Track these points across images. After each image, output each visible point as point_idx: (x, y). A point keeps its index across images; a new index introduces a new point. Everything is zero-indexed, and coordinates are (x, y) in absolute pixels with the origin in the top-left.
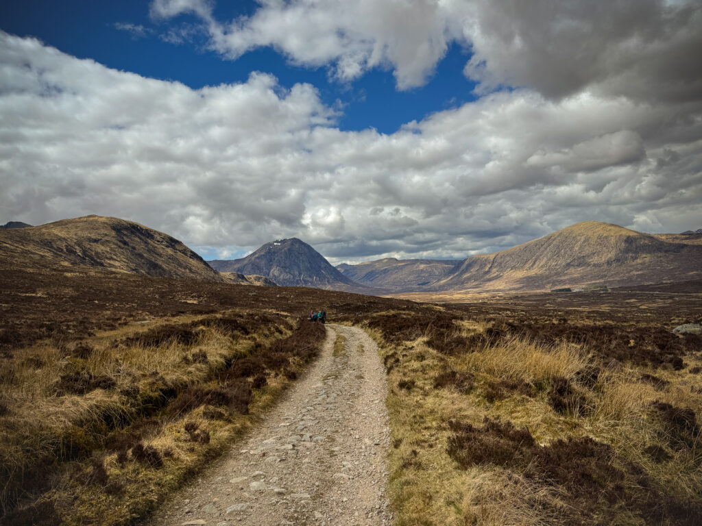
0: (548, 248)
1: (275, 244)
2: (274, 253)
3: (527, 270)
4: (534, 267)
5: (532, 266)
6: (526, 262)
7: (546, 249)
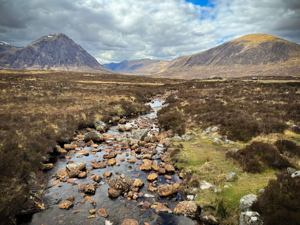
0: (224, 51)
1: (49, 36)
2: (46, 42)
3: (206, 65)
4: (211, 63)
5: (210, 63)
6: (207, 60)
7: (222, 52)
